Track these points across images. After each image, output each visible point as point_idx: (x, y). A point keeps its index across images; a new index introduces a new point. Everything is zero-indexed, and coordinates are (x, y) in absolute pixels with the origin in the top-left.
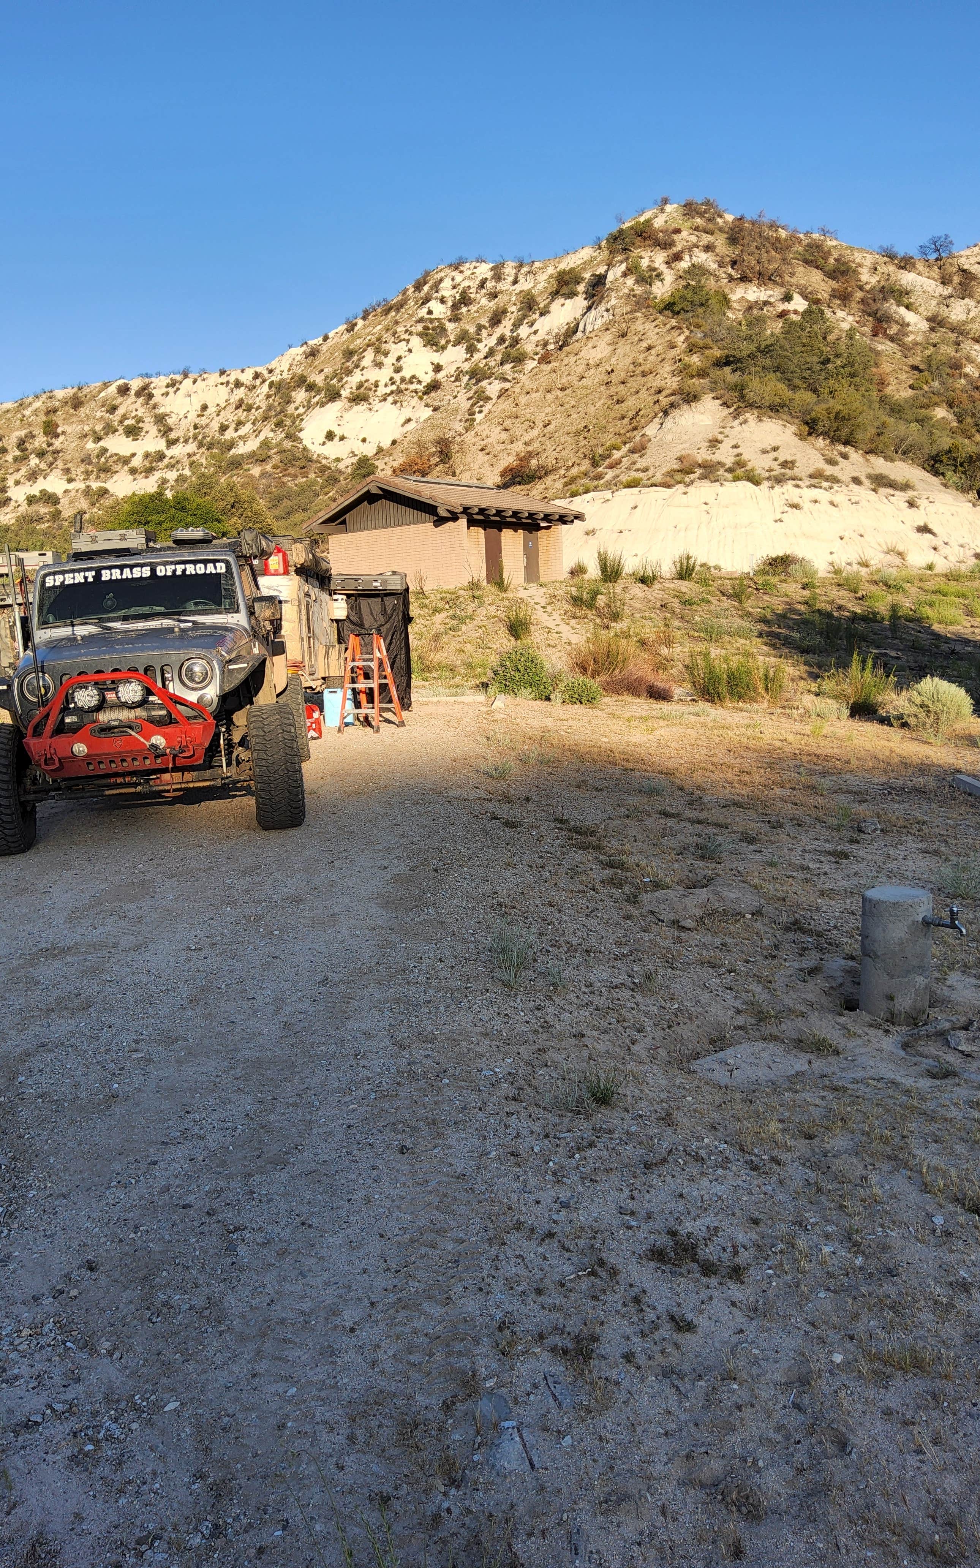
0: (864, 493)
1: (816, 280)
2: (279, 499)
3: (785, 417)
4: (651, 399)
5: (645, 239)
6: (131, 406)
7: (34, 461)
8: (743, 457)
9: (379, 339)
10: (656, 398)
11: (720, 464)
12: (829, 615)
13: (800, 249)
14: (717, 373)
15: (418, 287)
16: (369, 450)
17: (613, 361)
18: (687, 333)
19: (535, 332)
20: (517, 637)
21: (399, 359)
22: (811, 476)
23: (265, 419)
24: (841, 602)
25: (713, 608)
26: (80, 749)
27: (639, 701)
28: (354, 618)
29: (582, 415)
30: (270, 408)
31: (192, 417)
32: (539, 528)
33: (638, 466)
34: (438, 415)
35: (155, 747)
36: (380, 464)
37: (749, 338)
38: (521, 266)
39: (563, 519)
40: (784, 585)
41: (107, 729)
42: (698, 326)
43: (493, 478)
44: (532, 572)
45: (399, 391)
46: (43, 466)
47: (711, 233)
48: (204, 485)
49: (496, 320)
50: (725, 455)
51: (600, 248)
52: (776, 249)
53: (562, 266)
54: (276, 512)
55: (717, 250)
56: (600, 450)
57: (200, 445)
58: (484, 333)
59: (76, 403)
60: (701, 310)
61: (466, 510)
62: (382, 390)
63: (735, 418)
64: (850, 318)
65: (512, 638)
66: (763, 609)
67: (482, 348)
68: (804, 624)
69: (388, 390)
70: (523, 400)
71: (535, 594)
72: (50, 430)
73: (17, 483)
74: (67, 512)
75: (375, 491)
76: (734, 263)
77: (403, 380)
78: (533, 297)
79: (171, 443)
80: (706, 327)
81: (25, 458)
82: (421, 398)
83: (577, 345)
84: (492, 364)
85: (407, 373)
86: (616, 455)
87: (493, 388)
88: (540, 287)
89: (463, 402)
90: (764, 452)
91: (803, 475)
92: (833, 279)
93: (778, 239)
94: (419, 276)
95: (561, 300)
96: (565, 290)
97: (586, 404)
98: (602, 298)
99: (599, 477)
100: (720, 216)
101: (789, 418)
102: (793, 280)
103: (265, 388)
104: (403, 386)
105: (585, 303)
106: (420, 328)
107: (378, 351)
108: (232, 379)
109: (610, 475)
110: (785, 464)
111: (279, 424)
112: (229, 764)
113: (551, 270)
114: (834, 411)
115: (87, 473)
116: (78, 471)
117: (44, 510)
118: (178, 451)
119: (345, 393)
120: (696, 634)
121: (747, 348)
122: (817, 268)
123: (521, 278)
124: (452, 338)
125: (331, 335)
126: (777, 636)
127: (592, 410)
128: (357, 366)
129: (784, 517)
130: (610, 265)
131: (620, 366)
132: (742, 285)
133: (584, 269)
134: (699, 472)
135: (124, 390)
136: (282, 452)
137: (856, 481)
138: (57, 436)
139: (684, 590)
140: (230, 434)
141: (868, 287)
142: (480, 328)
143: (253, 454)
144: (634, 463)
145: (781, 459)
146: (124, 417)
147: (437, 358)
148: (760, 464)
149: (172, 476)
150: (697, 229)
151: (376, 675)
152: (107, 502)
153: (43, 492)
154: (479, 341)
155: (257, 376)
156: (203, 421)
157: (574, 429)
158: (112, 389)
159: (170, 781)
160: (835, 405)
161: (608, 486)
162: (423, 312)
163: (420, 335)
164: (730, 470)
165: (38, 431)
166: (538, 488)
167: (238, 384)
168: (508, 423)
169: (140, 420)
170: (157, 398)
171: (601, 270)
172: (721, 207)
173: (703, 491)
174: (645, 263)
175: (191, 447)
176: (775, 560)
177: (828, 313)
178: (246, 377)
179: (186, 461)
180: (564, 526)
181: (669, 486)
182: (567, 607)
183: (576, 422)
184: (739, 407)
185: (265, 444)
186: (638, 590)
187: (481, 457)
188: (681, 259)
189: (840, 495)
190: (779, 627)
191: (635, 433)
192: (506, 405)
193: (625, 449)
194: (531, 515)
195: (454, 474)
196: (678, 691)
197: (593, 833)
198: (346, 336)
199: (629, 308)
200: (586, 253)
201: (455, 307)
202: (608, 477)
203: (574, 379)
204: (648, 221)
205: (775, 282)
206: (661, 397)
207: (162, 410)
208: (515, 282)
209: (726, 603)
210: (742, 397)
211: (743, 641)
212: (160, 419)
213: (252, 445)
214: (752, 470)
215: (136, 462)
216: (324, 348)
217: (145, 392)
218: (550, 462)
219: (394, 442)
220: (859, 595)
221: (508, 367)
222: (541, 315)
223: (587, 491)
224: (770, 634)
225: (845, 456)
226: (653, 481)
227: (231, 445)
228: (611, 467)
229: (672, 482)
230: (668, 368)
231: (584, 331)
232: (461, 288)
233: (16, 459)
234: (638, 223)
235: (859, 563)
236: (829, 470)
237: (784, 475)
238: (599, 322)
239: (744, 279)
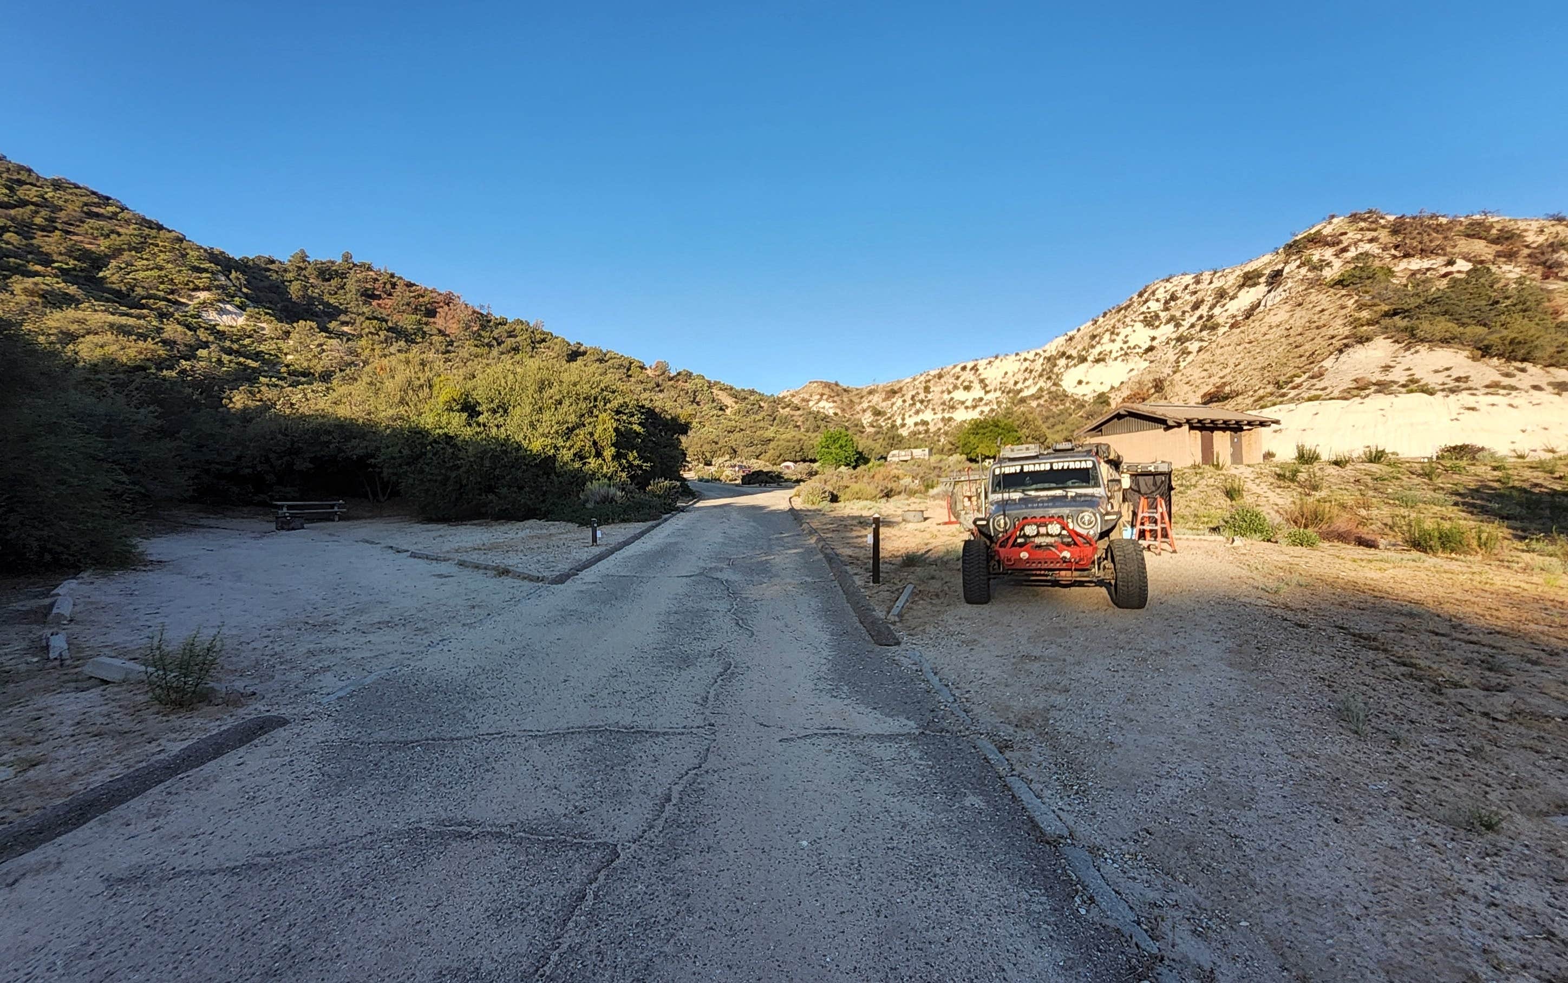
0: (1547, 396)
1: (1480, 247)
2: (1047, 418)
3: (1456, 346)
4: (1325, 344)
5: (1316, 243)
6: (968, 376)
7: (918, 405)
8: (1415, 377)
9: (1114, 327)
10: (1330, 342)
11: (1395, 382)
12: (1525, 491)
13: (1462, 228)
14: (1387, 321)
15: (1140, 295)
16: (1105, 389)
17: (1291, 322)
18: (1356, 298)
19: (1226, 311)
20: (1232, 499)
21: (1126, 336)
22: (1487, 387)
23: (1041, 375)
24: (1535, 481)
25: (1403, 483)
26: (1024, 555)
27: (1348, 547)
28: (1136, 488)
29: (1266, 357)
30: (1043, 370)
31: (1000, 379)
32: (1242, 430)
33: (1317, 387)
34: (1153, 365)
35: (1065, 557)
36: (1112, 395)
37: (1418, 295)
38: (1215, 273)
39: (1262, 424)
40: (1473, 467)
41: (1039, 546)
42: (1367, 292)
43: (1196, 399)
44: (1237, 457)
45: (1126, 354)
46: (923, 407)
47: (1375, 230)
48: (1009, 413)
49: (1196, 306)
50: (1398, 375)
51: (1277, 253)
52: (1437, 232)
53: (1246, 270)
54: (1046, 424)
55: (1380, 241)
56: (1282, 379)
57: (1003, 392)
58: (1187, 315)
59: (940, 376)
60: (1368, 282)
61: (1188, 421)
62: (1114, 355)
63: (1409, 349)
64: (1518, 270)
65: (1228, 500)
66: (1456, 485)
67: (1186, 324)
68: (1498, 496)
69: (1119, 354)
70: (1219, 351)
71: (1242, 472)
72: (927, 390)
73: (910, 416)
74: (932, 429)
75: (1122, 412)
76: (1396, 247)
77: (1129, 348)
78: (1224, 290)
79: (987, 392)
80: (1374, 292)
81: (914, 404)
82: (1141, 357)
83: (1261, 315)
84: (1193, 332)
85: (1131, 344)
86: (1297, 381)
87: (1193, 346)
88: (1230, 283)
89: (1171, 356)
90: (1436, 371)
91: (1478, 386)
92: (1497, 244)
93: (1440, 225)
94: (1141, 289)
95: (1246, 289)
96: (1249, 282)
97: (1270, 350)
98: (1280, 284)
99: (1284, 395)
100: (1382, 218)
101: (1460, 346)
102: (1456, 250)
103: (1041, 360)
104: (1129, 351)
105: (1266, 289)
106: (1141, 317)
107: (1112, 333)
108: (1022, 358)
109: (1293, 393)
110: (1458, 379)
111: (1049, 378)
112: (1099, 569)
113: (1238, 272)
114: (1509, 338)
115: (943, 410)
116: (939, 409)
117: (921, 428)
118: (991, 396)
119: (1090, 358)
120: (1391, 502)
121: (1413, 302)
122: (1480, 238)
123: (1214, 280)
124: (1164, 321)
125: (1082, 328)
126: (1474, 505)
127: (1274, 353)
128: (1098, 343)
129: (1459, 417)
130: (1286, 263)
131: (1298, 324)
132: (1405, 260)
133: (1265, 268)
134: (1373, 388)
135: (964, 368)
136: (1050, 393)
137: (1536, 388)
138: (929, 393)
139: (1374, 470)
140: (1019, 386)
141: (1535, 245)
142: (1184, 312)
143: (1033, 395)
144: (1314, 385)
145: (1454, 377)
146: (964, 381)
147: (1153, 333)
148: (1433, 381)
149: (986, 409)
150: (1362, 229)
151: (1159, 522)
152: (953, 424)
153: (922, 420)
154: (1183, 320)
155: (1036, 354)
156: (1005, 380)
157: (1260, 366)
158: (958, 369)
159: (1065, 575)
160: (1509, 334)
161: (1292, 400)
162: (1144, 309)
163: (1142, 321)
164: (1403, 386)
165: (921, 391)
166: (1231, 404)
167: (1025, 360)
168: (1207, 366)
169: (971, 382)
170: (981, 370)
171: (1279, 267)
172: (1382, 213)
173: (1378, 401)
174: (1315, 258)
175: (998, 393)
176: (1455, 448)
177: (1494, 269)
178: (1031, 356)
179: (995, 402)
180: (1263, 428)
181: (1346, 399)
182: (1272, 480)
183: (1261, 361)
184: (1410, 343)
185: (1041, 389)
186: (1333, 470)
187: (1187, 388)
188: (1348, 251)
189: (1519, 399)
190: (1473, 498)
191: (1312, 365)
192: (1205, 356)
193: (1305, 377)
194: (1237, 422)
195: (1166, 398)
196: (1382, 542)
197: (1375, 639)
198: (1092, 327)
199: (1304, 287)
200: (1267, 258)
201: (1166, 302)
202: (1291, 395)
203: (1259, 336)
204: (1319, 231)
205: (1437, 254)
206: (1334, 341)
207: (982, 377)
208: (1211, 282)
209: (1417, 480)
210: (1413, 336)
211: (1439, 508)
212: (982, 381)
213: (1033, 390)
214: (1427, 384)
215: (969, 403)
216: (1078, 336)
217: (975, 369)
218: (1240, 388)
219: (1122, 383)
220: (1557, 475)
221: (1205, 333)
222: (1231, 299)
223: (1274, 404)
224: (1464, 504)
225: (1523, 370)
226: (1332, 396)
227: (1021, 391)
228: (1293, 388)
229: (1349, 396)
230: (1339, 321)
231: (1265, 306)
232: (1170, 292)
233: (910, 405)
234: (1310, 234)
235: (1545, 450)
236: (1506, 381)
237: (1458, 387)
238: (1278, 299)
239: (1407, 255)
